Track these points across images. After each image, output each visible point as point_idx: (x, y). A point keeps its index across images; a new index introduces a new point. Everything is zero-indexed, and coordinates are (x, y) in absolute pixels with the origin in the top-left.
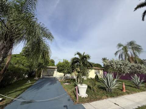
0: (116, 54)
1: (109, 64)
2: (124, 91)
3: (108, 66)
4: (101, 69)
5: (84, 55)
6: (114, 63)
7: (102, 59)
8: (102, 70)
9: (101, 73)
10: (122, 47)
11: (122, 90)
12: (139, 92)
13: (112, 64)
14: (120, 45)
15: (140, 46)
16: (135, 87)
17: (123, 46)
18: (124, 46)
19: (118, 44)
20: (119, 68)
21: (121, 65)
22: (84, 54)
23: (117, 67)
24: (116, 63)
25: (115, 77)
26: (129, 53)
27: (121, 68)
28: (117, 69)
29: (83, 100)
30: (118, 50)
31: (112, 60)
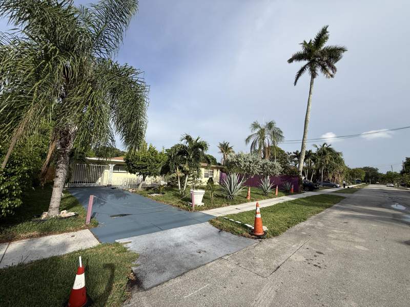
0: (247, 140)
1: (235, 160)
2: (249, 198)
3: (233, 162)
4: (217, 168)
5: (198, 142)
6: (243, 159)
7: (218, 145)
8: (219, 171)
9: (217, 176)
10: (258, 130)
11: (246, 198)
12: (265, 199)
13: (240, 159)
14: (256, 126)
15: (281, 132)
16: (263, 195)
17: (260, 127)
18: (262, 127)
19: (253, 123)
20: (248, 167)
21: (250, 162)
22: (197, 140)
23: (245, 165)
24: (244, 159)
25: (240, 180)
26: (266, 141)
27: (250, 166)
28: (244, 169)
29: (200, 208)
30: (251, 134)
31: (240, 153)
